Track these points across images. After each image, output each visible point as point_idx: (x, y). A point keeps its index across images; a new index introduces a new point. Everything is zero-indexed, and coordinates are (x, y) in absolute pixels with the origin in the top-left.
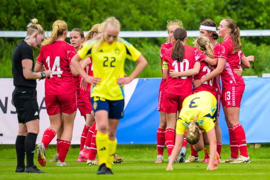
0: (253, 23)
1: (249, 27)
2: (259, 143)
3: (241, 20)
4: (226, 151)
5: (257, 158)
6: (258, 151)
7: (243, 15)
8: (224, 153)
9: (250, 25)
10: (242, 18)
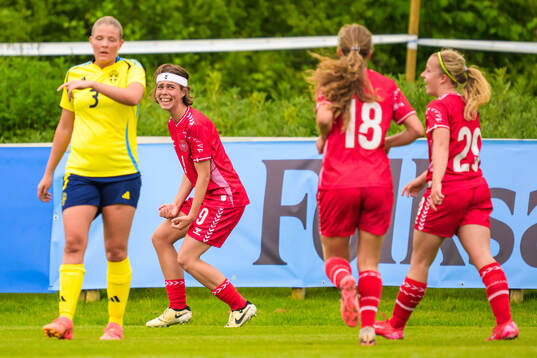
0: (82, 23)
1: (73, 33)
2: (95, 290)
3: (54, 19)
4: (23, 308)
5: (90, 323)
6: (94, 306)
7: (60, 8)
8: (19, 312)
9: (75, 28)
10: (58, 14)
